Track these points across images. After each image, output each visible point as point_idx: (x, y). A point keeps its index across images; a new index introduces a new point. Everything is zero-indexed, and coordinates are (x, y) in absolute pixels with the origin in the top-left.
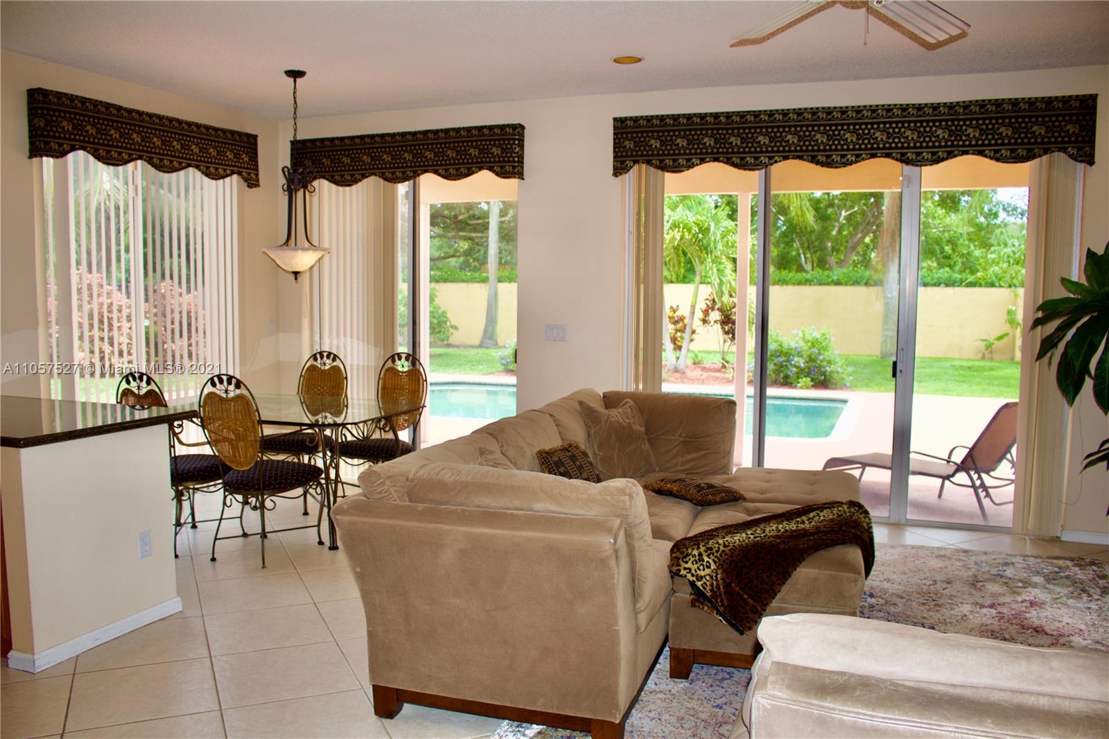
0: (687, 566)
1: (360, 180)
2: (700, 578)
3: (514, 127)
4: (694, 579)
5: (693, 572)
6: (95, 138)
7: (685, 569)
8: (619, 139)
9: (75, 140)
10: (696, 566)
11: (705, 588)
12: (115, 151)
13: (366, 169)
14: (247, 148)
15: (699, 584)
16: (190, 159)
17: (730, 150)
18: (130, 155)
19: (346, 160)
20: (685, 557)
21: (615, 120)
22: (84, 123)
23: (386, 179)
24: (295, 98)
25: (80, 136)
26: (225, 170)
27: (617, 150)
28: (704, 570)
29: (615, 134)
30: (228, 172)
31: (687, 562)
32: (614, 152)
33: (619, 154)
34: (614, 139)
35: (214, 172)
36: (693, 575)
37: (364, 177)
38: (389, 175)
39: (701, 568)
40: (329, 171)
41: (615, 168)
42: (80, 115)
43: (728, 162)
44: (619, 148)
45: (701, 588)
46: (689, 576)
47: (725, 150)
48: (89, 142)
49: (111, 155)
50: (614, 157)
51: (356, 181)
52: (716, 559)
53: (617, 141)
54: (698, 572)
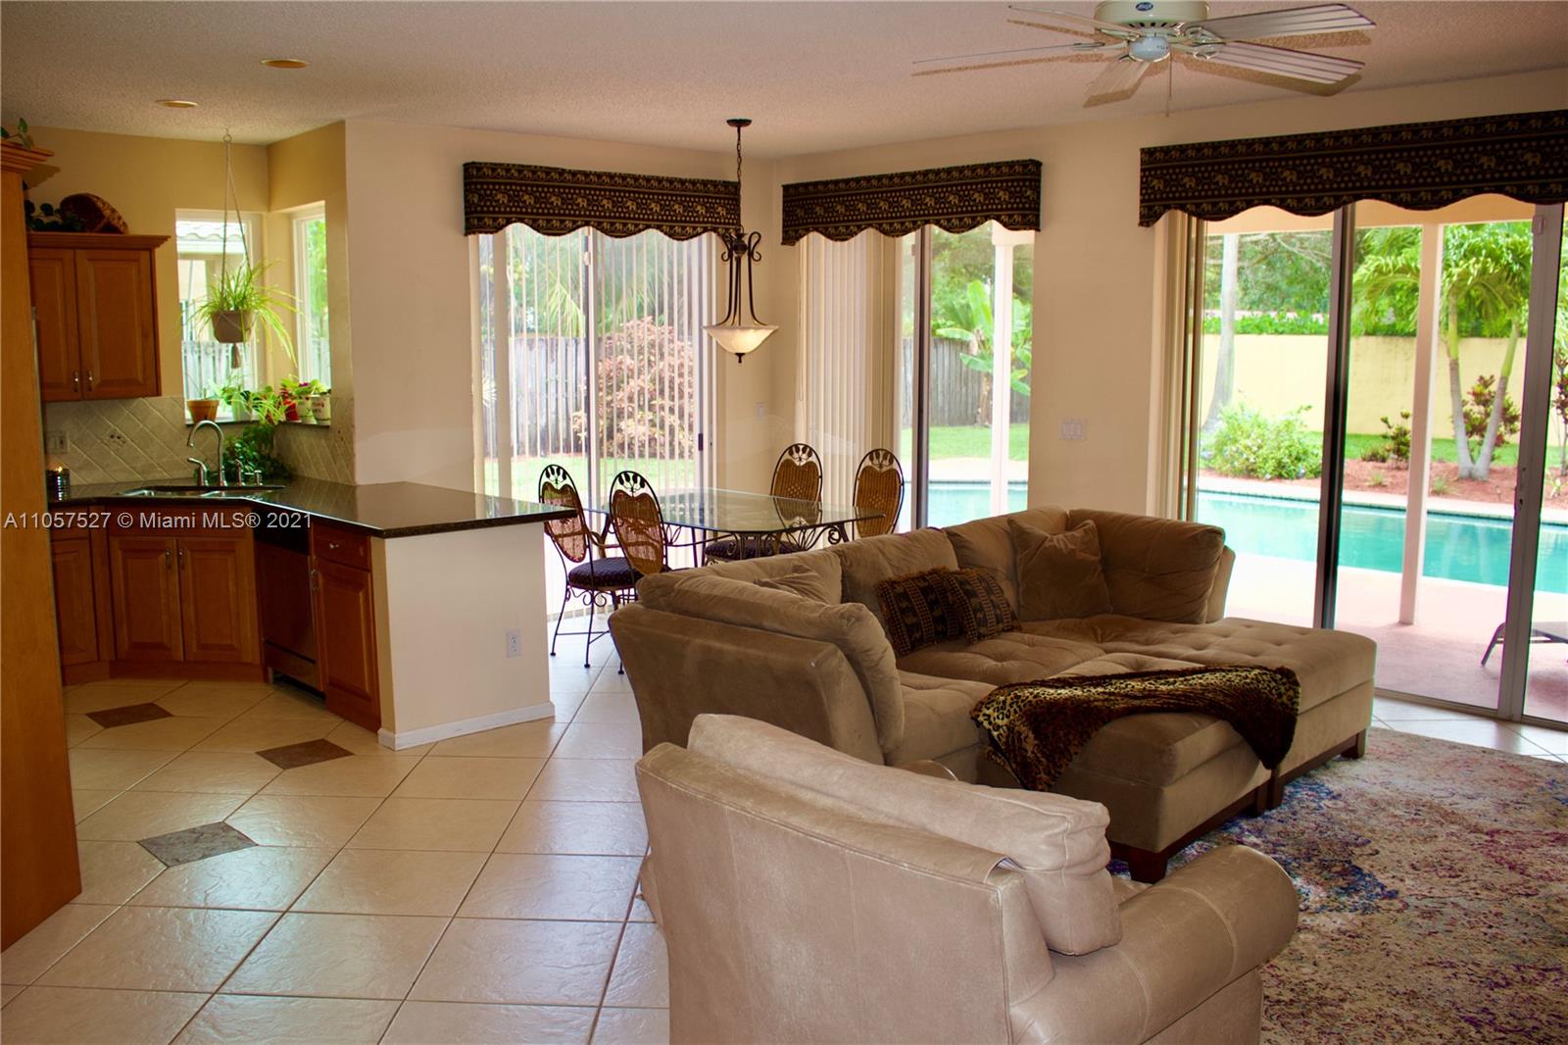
0: (987, 712)
1: (856, 234)
2: (998, 727)
3: (1025, 164)
4: (991, 727)
5: (992, 719)
6: (533, 208)
7: (984, 715)
8: (1147, 177)
9: (511, 212)
10: (996, 714)
11: (1000, 740)
12: (557, 220)
13: (861, 220)
14: (725, 199)
15: (995, 734)
16: (648, 220)
17: (1284, 189)
18: (574, 222)
19: (840, 209)
20: (989, 703)
21: (1143, 151)
22: (521, 193)
23: (885, 233)
24: (739, 151)
25: (516, 207)
26: (695, 228)
27: (1144, 191)
28: (1003, 719)
29: (1142, 170)
30: (699, 230)
31: (988, 709)
32: (1141, 194)
33: (1146, 197)
34: (1142, 178)
35: (679, 231)
36: (990, 723)
37: (860, 229)
38: (886, 227)
39: (1001, 716)
40: (823, 223)
41: (1142, 216)
42: (516, 185)
43: (1282, 205)
44: (1147, 190)
45: (996, 738)
46: (986, 724)
47: (1277, 189)
48: (527, 213)
49: (551, 224)
50: (1142, 201)
51: (853, 234)
52: (1017, 709)
53: (1144, 180)
54: (997, 720)
